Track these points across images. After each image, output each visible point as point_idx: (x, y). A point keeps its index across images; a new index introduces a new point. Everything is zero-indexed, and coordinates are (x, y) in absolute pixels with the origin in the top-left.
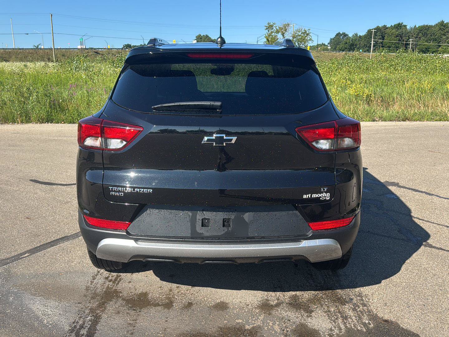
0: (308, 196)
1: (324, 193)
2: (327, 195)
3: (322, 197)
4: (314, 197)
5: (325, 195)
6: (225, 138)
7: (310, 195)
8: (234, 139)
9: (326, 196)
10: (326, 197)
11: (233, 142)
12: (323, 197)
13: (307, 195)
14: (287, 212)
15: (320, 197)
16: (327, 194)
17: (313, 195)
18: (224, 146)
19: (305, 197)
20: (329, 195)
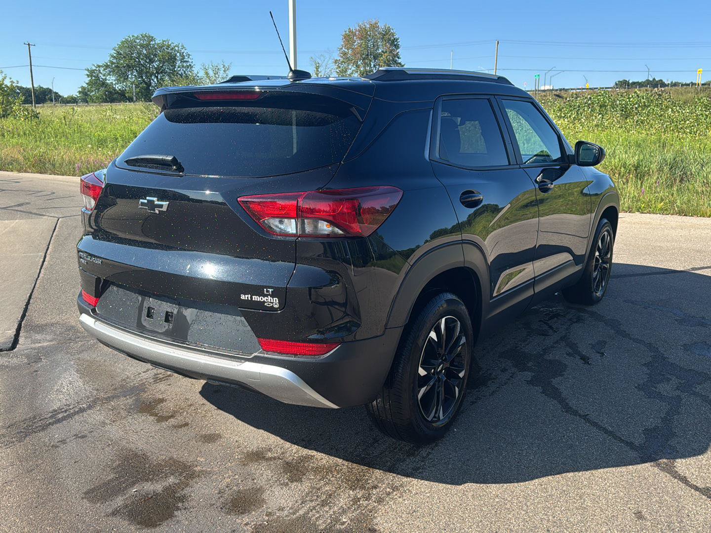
0: (248, 297)
1: (269, 297)
2: (275, 301)
3: (266, 302)
4: (256, 300)
5: (271, 299)
6: (156, 203)
7: (249, 296)
8: (165, 204)
9: (272, 301)
10: (272, 303)
11: (164, 209)
12: (268, 302)
13: (246, 296)
14: (234, 317)
15: (264, 302)
16: (274, 299)
17: (254, 297)
18: (156, 213)
19: (244, 298)
20: (277, 301)
